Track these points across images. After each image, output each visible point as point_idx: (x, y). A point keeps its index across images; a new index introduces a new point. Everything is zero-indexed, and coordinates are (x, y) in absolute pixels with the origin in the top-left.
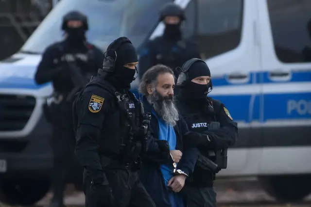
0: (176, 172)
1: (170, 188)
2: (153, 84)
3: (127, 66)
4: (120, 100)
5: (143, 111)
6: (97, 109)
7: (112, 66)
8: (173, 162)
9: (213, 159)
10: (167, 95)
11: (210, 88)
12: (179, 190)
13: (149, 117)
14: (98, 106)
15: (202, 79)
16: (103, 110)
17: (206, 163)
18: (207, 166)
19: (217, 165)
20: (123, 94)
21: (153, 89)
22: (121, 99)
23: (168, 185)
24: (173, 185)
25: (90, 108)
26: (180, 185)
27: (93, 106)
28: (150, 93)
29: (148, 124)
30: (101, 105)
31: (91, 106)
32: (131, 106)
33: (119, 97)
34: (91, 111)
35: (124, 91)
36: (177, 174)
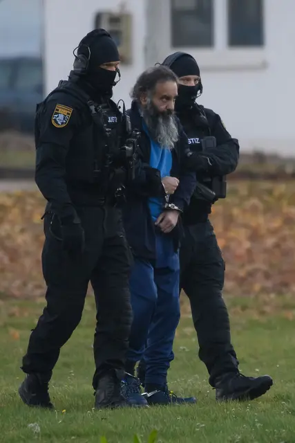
0: (168, 207)
1: (158, 228)
2: (149, 93)
3: (104, 67)
4: (94, 112)
5: (130, 127)
6: (62, 123)
7: (84, 67)
8: (165, 194)
9: (210, 185)
10: (166, 110)
11: (199, 92)
12: (168, 230)
13: (137, 135)
14: (64, 119)
15: (188, 80)
16: (71, 124)
17: (201, 190)
18: (202, 195)
19: (214, 194)
20: (100, 103)
21: (148, 100)
22: (96, 110)
23: (156, 224)
24: (162, 225)
25: (53, 122)
26: (172, 225)
27: (57, 119)
28: (143, 103)
29: (133, 143)
30: (68, 117)
31: (55, 120)
32: (111, 120)
33: (93, 108)
34: (55, 125)
35: (102, 99)
36: (169, 210)
